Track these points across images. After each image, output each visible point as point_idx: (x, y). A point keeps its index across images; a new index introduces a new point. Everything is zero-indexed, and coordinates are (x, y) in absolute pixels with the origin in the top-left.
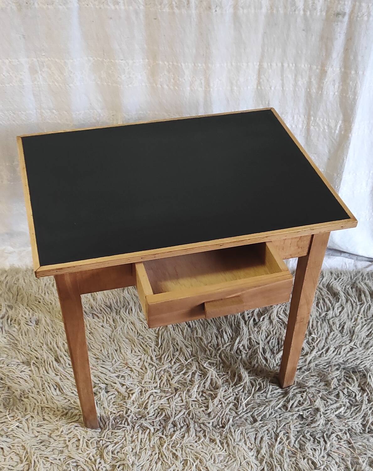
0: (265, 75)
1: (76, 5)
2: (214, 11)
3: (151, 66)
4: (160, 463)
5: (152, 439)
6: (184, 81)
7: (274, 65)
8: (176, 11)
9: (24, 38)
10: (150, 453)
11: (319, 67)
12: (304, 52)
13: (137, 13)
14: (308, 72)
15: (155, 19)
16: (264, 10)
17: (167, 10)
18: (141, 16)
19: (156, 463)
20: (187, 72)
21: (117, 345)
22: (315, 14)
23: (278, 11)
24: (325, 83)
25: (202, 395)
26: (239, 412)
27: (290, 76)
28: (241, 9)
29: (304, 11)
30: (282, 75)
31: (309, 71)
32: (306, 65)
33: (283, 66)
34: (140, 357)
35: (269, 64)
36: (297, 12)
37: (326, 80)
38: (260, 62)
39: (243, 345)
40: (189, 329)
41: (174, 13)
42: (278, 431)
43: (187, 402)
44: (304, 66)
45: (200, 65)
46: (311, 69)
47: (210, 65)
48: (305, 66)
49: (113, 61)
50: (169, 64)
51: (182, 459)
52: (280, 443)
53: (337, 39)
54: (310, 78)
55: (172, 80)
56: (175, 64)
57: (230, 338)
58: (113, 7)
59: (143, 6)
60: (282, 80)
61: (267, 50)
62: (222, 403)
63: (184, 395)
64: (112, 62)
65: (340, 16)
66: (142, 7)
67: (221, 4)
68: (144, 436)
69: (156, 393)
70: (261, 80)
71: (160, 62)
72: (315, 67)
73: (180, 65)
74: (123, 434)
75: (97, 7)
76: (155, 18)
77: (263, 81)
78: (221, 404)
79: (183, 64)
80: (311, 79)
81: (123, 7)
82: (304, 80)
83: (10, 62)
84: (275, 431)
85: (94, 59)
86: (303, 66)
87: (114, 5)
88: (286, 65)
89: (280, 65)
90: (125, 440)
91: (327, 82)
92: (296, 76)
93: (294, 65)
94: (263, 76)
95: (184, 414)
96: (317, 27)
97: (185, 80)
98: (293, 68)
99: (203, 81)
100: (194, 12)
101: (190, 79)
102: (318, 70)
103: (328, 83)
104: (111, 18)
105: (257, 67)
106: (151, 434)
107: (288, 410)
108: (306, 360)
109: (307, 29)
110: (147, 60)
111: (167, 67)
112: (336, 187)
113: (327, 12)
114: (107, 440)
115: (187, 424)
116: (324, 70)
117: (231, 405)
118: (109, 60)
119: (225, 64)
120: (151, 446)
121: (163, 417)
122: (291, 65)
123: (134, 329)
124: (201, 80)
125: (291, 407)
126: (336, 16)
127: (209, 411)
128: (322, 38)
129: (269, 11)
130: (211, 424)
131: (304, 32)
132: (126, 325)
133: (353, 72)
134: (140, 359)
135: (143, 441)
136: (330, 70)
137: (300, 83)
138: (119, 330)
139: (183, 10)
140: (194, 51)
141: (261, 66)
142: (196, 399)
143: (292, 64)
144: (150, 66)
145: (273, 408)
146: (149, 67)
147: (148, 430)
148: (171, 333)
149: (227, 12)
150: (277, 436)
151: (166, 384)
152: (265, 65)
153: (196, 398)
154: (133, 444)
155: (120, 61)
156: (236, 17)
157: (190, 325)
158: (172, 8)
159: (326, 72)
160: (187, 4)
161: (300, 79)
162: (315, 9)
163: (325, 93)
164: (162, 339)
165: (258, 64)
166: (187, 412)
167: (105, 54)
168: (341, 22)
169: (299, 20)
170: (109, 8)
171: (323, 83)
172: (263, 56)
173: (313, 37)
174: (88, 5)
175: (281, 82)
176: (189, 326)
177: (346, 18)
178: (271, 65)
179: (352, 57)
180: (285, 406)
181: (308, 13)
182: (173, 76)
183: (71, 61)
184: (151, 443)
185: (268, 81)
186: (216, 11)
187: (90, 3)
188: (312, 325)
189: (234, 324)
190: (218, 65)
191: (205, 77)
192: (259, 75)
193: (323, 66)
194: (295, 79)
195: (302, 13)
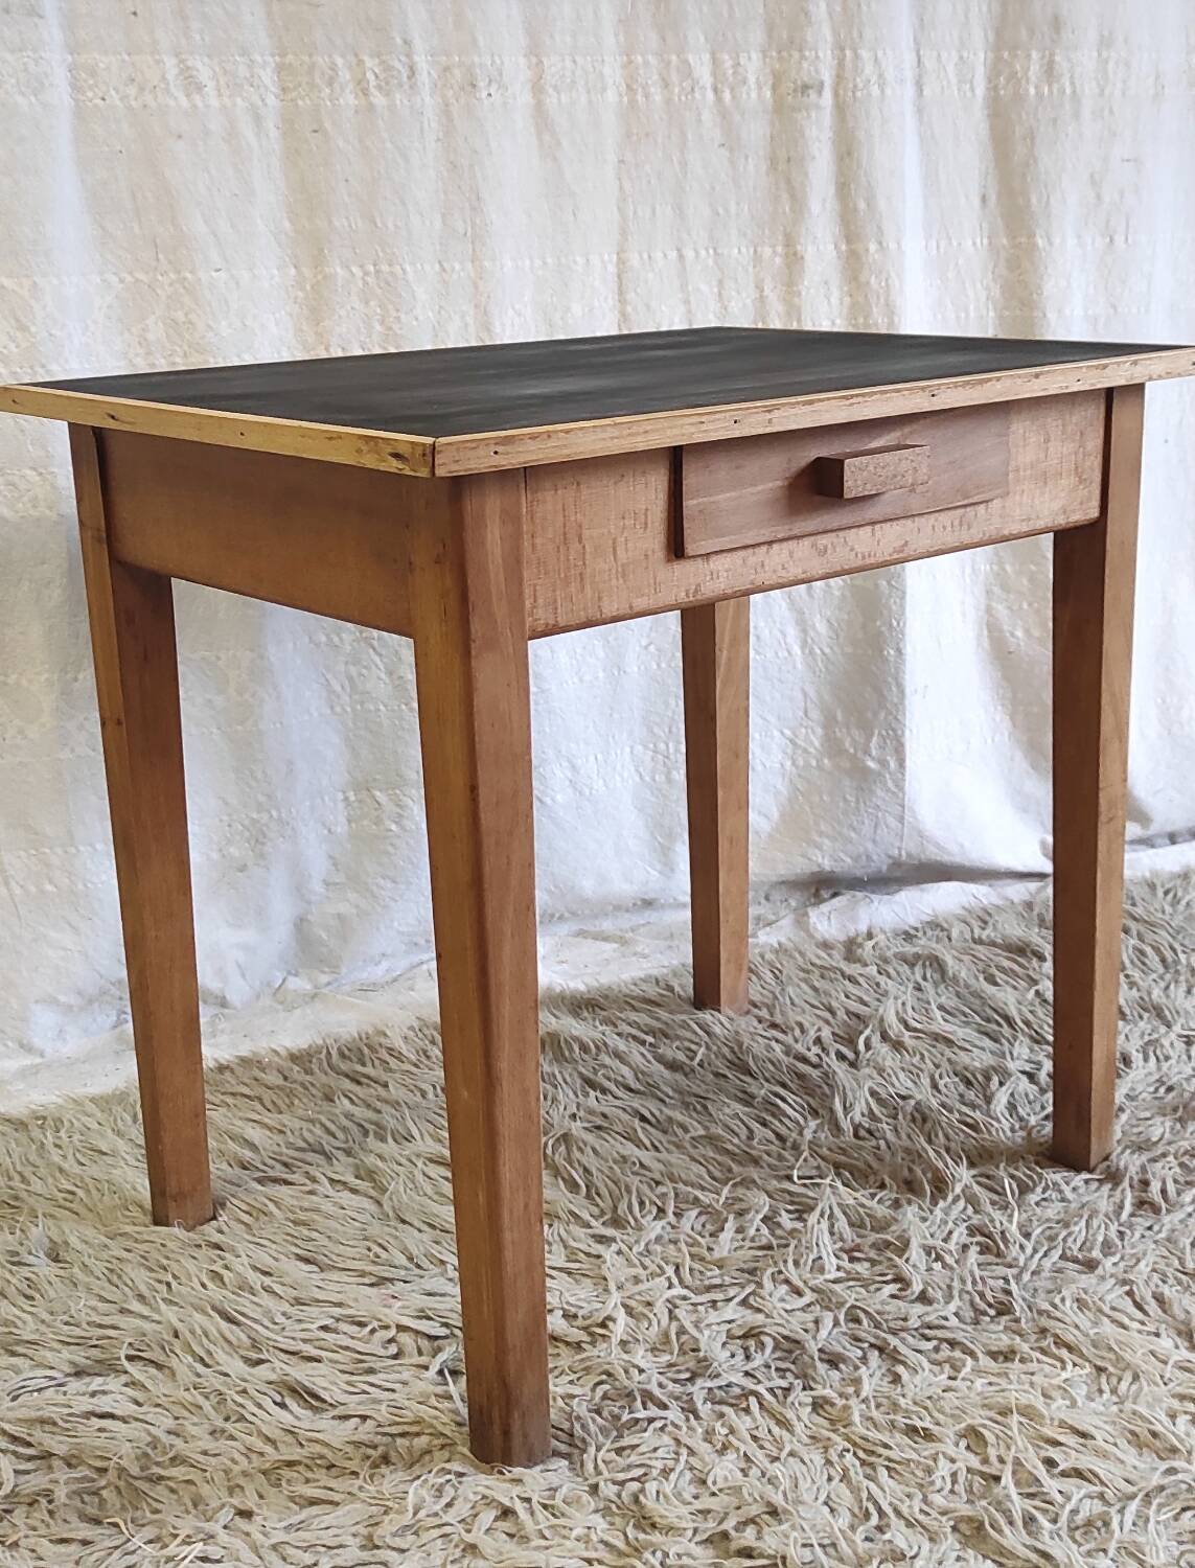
0: (639, 290)
1: (68, 101)
2: (483, 93)
3: (308, 287)
4: (881, 1470)
5: (787, 1418)
6: (415, 323)
7: (657, 256)
8: (378, 99)
10: (818, 1458)
11: (779, 249)
12: (733, 208)
13: (258, 119)
14: (751, 269)
15: (315, 131)
16: (611, 96)
17: (349, 99)
18: (270, 124)
19: (868, 1477)
20: (421, 293)
22: (744, 96)
23: (647, 96)
24: (803, 293)
25: (853, 1258)
27: (704, 288)
28: (551, 91)
29: (715, 90)
30: (683, 286)
31: (754, 267)
32: (743, 250)
33: (681, 257)
35: (645, 256)
36: (697, 95)
37: (806, 283)
38: (618, 254)
40: (650, 1128)
41: (371, 107)
43: (816, 1291)
44: (737, 252)
45: (457, 267)
46: (757, 258)
47: (486, 264)
48: (739, 251)
49: (189, 275)
50: (366, 273)
53: (814, 158)
54: (760, 288)
55: (378, 327)
56: (385, 268)
58: (183, 101)
59: (277, 97)
60: (687, 302)
61: (635, 213)
62: (937, 1254)
64: (185, 279)
65: (811, 91)
66: (271, 100)
67: (501, 75)
68: (753, 1421)
69: (685, 1300)
70: (629, 309)
71: (339, 270)
72: (767, 251)
73: (397, 269)
75: (133, 103)
76: (315, 127)
77: (635, 309)
79: (408, 268)
80: (762, 291)
81: (214, 102)
82: (744, 294)
85: (122, 281)
86: (734, 251)
87: (188, 96)
88: (689, 254)
89: (673, 255)
91: (808, 289)
92: (720, 283)
93: (711, 251)
94: (630, 296)
95: (836, 1323)
96: (756, 131)
97: (417, 319)
98: (711, 262)
99: (470, 320)
100: (428, 100)
101: (430, 314)
102: (778, 260)
103: (812, 291)
104: (180, 137)
105: (612, 269)
106: (773, 1407)
109: (731, 142)
110: (293, 271)
111: (360, 283)
112: (895, 624)
113: (774, 88)
115: (872, 1345)
116: (795, 254)
118: (172, 276)
119: (528, 262)
120: (805, 1439)
121: (774, 1351)
122: (702, 253)
124: (463, 314)
126: (802, 93)
127: (915, 1288)
128: (773, 162)
129: (625, 99)
131: (722, 150)
133: (873, 247)
135: (763, 1435)
136: (809, 252)
139: (398, 96)
140: (438, 224)
141: (621, 262)
143: (707, 249)
144: (303, 289)
146: (300, 294)
147: (753, 1401)
149: (518, 101)
151: (698, 1267)
152: (634, 260)
153: (839, 1269)
154: (732, 1455)
155: (214, 274)
156: (540, 118)
158: (365, 92)
159: (802, 258)
160: (409, 78)
162: (745, 82)
165: (615, 257)
166: (841, 1316)
167: (161, 256)
168: (818, 107)
169: (706, 116)
170: (172, 103)
171: (798, 294)
172: (624, 232)
173: (750, 160)
174: (103, 99)
175: (682, 308)
177: (827, 97)
178: (650, 257)
179: (862, 205)
181: (727, 96)
182: (378, 310)
183: (55, 282)
184: (797, 1431)
185: (648, 306)
186: (490, 95)
187: (113, 93)
190: (510, 263)
191: (476, 306)
192: (621, 292)
193: (790, 242)
194: (720, 294)
195: (710, 95)
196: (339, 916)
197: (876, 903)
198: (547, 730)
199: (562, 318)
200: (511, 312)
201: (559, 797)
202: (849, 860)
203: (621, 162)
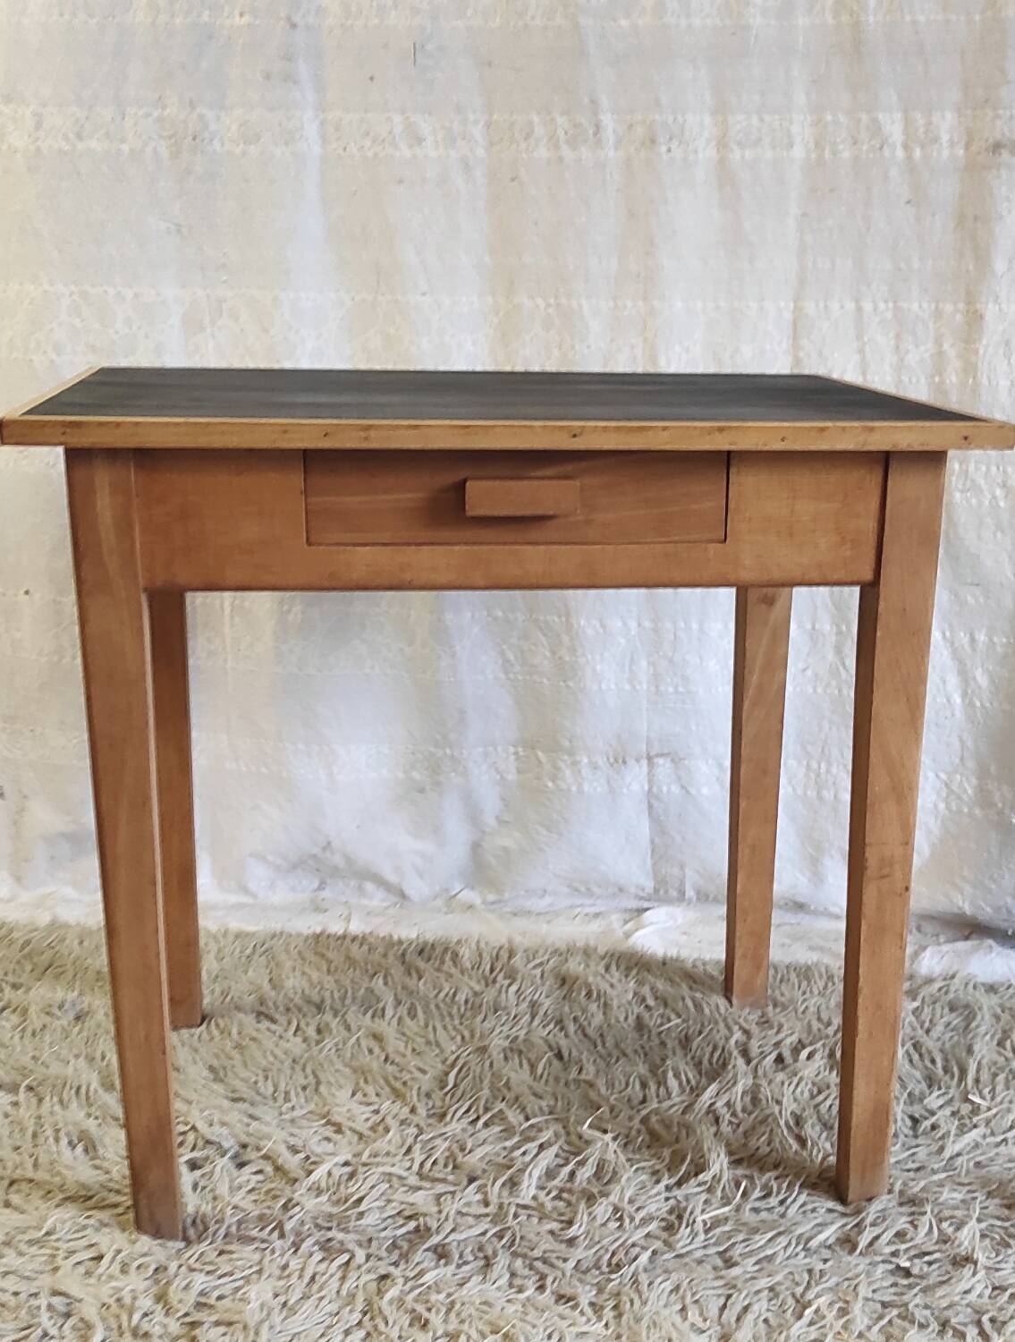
0: (812, 338)
2: (664, 149)
3: (501, 314)
4: (362, 1333)
5: (353, 1275)
6: (586, 351)
7: (835, 306)
8: (566, 152)
9: (179, 231)
10: (334, 1307)
11: (961, 306)
12: (916, 264)
13: (467, 167)
14: (931, 325)
15: (514, 180)
16: (798, 152)
17: (543, 152)
19: (347, 1333)
20: (595, 326)
21: (311, 1078)
22: (936, 154)
23: (835, 153)
24: (981, 352)
25: (559, 1197)
26: (679, 1241)
27: (881, 339)
28: (735, 147)
29: (906, 147)
30: (859, 337)
31: (935, 323)
32: (925, 305)
33: (859, 309)
34: (376, 1107)
35: (821, 305)
36: (887, 152)
37: (984, 342)
38: (795, 302)
39: (728, 1104)
40: (556, 1062)
41: (561, 159)
42: (810, 1295)
43: (501, 1206)
44: (918, 306)
45: (629, 304)
46: (938, 314)
47: (656, 303)
48: (920, 307)
49: (400, 298)
50: (548, 305)
51: (439, 1333)
52: (811, 1324)
53: (1001, 218)
54: (938, 342)
55: (556, 353)
56: (563, 300)
57: (688, 1089)
58: (406, 151)
59: (484, 148)
60: (861, 351)
61: (814, 264)
62: (621, 1216)
63: (494, 1191)
64: (398, 301)
65: (1003, 151)
66: (480, 152)
67: (682, 131)
68: (327, 1268)
69: (400, 1178)
70: (801, 354)
71: (525, 301)
72: (949, 308)
73: (574, 303)
74: (257, 1256)
75: (367, 152)
76: (513, 176)
77: (807, 353)
78: (621, 1219)
79: (584, 302)
80: (941, 346)
81: (431, 153)
82: (922, 348)
83: (136, 295)
84: (798, 1296)
85: (353, 299)
86: (915, 306)
87: (410, 147)
88: (867, 306)
89: (850, 306)
90: (260, 1272)
91: (987, 346)
92: (898, 336)
93: (891, 305)
94: (804, 342)
95: (484, 1234)
96: (945, 190)
97: (589, 348)
98: (889, 315)
99: (639, 353)
100: (611, 154)
101: (602, 344)
102: (958, 317)
103: (991, 350)
104: (401, 182)
105: (788, 316)
106: (353, 1264)
107: (858, 1251)
108: (942, 1149)
109: (919, 199)
110: (490, 299)
111: (543, 313)
113: (967, 147)
114: (197, 1266)
115: (485, 1257)
116: (976, 312)
117: (653, 1227)
118: (389, 297)
119: (700, 305)
120: (344, 1293)
121: (408, 1233)
122: (882, 306)
123: (377, 1050)
124: (633, 347)
125: (871, 1244)
126: (994, 152)
127: (573, 1231)
128: (961, 219)
129: (813, 155)
130: (571, 1264)
131: (909, 207)
132: (353, 1040)
134: (377, 1112)
135: (320, 1280)
136: (990, 311)
137: (912, 358)
138: (328, 1047)
139: (583, 150)
140: (614, 265)
141: (798, 310)
142: (533, 1204)
143: (886, 302)
144: (497, 315)
145: (803, 1242)
146: (496, 319)
147: (346, 1257)
148: (495, 1065)
149: (701, 156)
150: (802, 1305)
151: (441, 1162)
152: (810, 308)
153: (535, 1198)
154: (281, 1283)
155: (419, 298)
156: (724, 173)
157: (560, 1052)
158: (557, 147)
159: (981, 317)
160: (595, 134)
161: (911, 347)
162: (936, 140)
163: (985, 381)
164: (462, 1074)
165: (792, 305)
166: (494, 1231)
167: (381, 281)
168: (1009, 166)
169: (894, 172)
170: (397, 153)
171: (976, 352)
172: (802, 282)
173: (937, 217)
174: (345, 150)
175: (857, 357)
176: (559, 1056)
178: (826, 306)
180: (848, 1242)
181: (918, 153)
182: (557, 338)
183: (292, 296)
184: (346, 1286)
185: (820, 354)
186: (669, 150)
187: (352, 144)
188: (977, 1081)
189: (711, 1064)
190: (679, 304)
191: (645, 340)
192: (795, 338)
193: (970, 299)
194: (897, 347)
195: (900, 153)
196: (506, 849)
197: (993, 954)
198: (694, 728)
199: (731, 357)
200: (677, 348)
201: (705, 791)
202: (989, 909)
203: (804, 215)
